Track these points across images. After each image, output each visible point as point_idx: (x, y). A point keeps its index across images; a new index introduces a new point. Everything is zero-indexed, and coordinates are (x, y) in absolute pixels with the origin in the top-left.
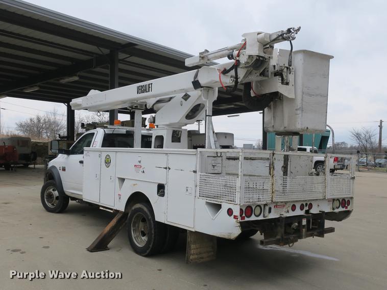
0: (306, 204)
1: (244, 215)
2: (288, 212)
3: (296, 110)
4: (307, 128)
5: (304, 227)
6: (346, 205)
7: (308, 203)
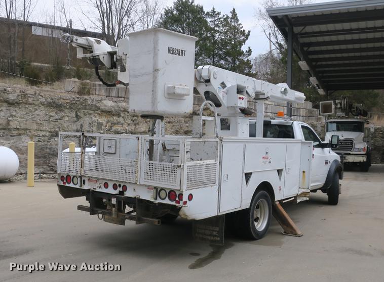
0: (120, 186)
1: (65, 181)
2: (100, 187)
4: (134, 110)
5: (114, 205)
6: (177, 199)
7: (122, 185)
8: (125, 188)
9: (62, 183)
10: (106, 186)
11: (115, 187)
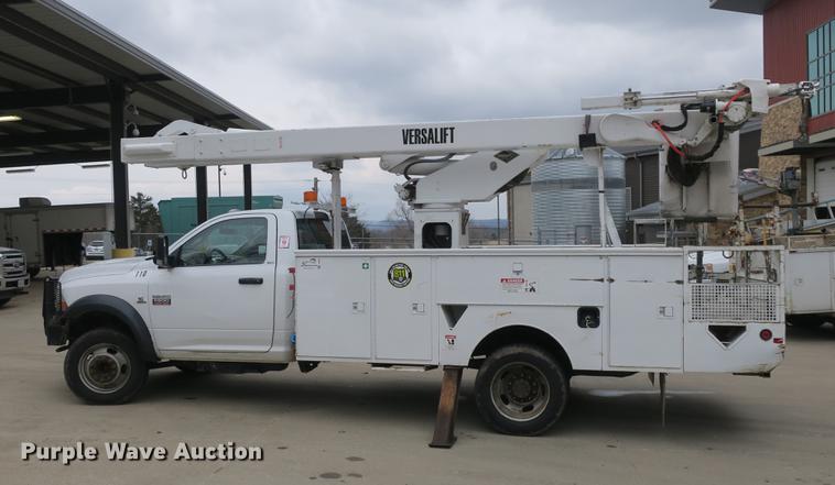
3: (732, 187)
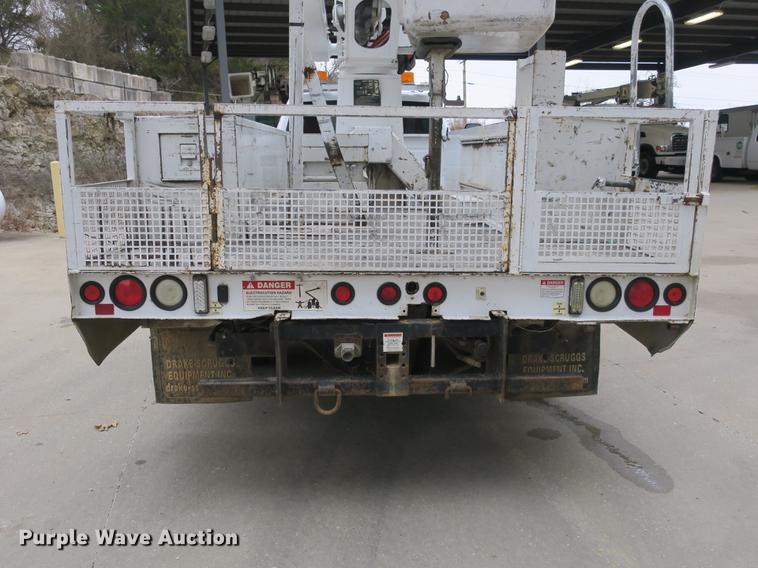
0: (411, 287)
1: (107, 300)
2: (315, 304)
5: (392, 358)
6: (661, 302)
7: (423, 283)
8: (437, 293)
9: (89, 312)
10: (343, 294)
11: (388, 294)
